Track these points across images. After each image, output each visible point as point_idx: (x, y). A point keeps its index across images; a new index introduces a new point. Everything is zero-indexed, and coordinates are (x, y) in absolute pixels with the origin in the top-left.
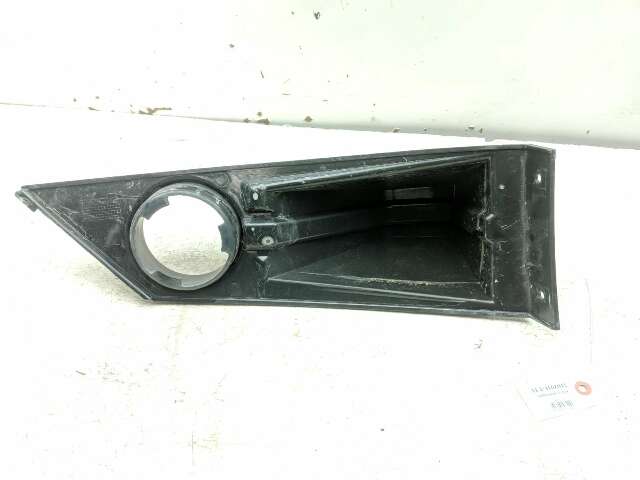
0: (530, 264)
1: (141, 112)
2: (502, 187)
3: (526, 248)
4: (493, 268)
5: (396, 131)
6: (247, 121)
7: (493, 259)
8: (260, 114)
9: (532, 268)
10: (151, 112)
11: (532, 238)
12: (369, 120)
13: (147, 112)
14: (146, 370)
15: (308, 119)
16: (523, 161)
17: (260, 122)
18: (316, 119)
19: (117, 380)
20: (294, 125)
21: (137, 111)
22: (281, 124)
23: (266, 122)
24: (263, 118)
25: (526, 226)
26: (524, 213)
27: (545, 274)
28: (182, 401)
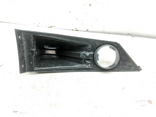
0: (23, 45)
1: (49, 27)
2: (31, 63)
3: (24, 48)
4: (32, 43)
5: (109, 34)
6: (73, 30)
7: (33, 45)
8: (76, 28)
9: (23, 44)
10: (51, 27)
11: (23, 51)
12: (102, 31)
13: (50, 27)
14: (42, 87)
15: (87, 30)
16: (27, 69)
17: (76, 30)
18: (89, 30)
19: (36, 89)
20: (84, 31)
21: (48, 27)
22: (81, 31)
23: (77, 30)
24: (76, 29)
25: (25, 54)
26: (26, 57)
27: (20, 43)
28: (49, 95)
